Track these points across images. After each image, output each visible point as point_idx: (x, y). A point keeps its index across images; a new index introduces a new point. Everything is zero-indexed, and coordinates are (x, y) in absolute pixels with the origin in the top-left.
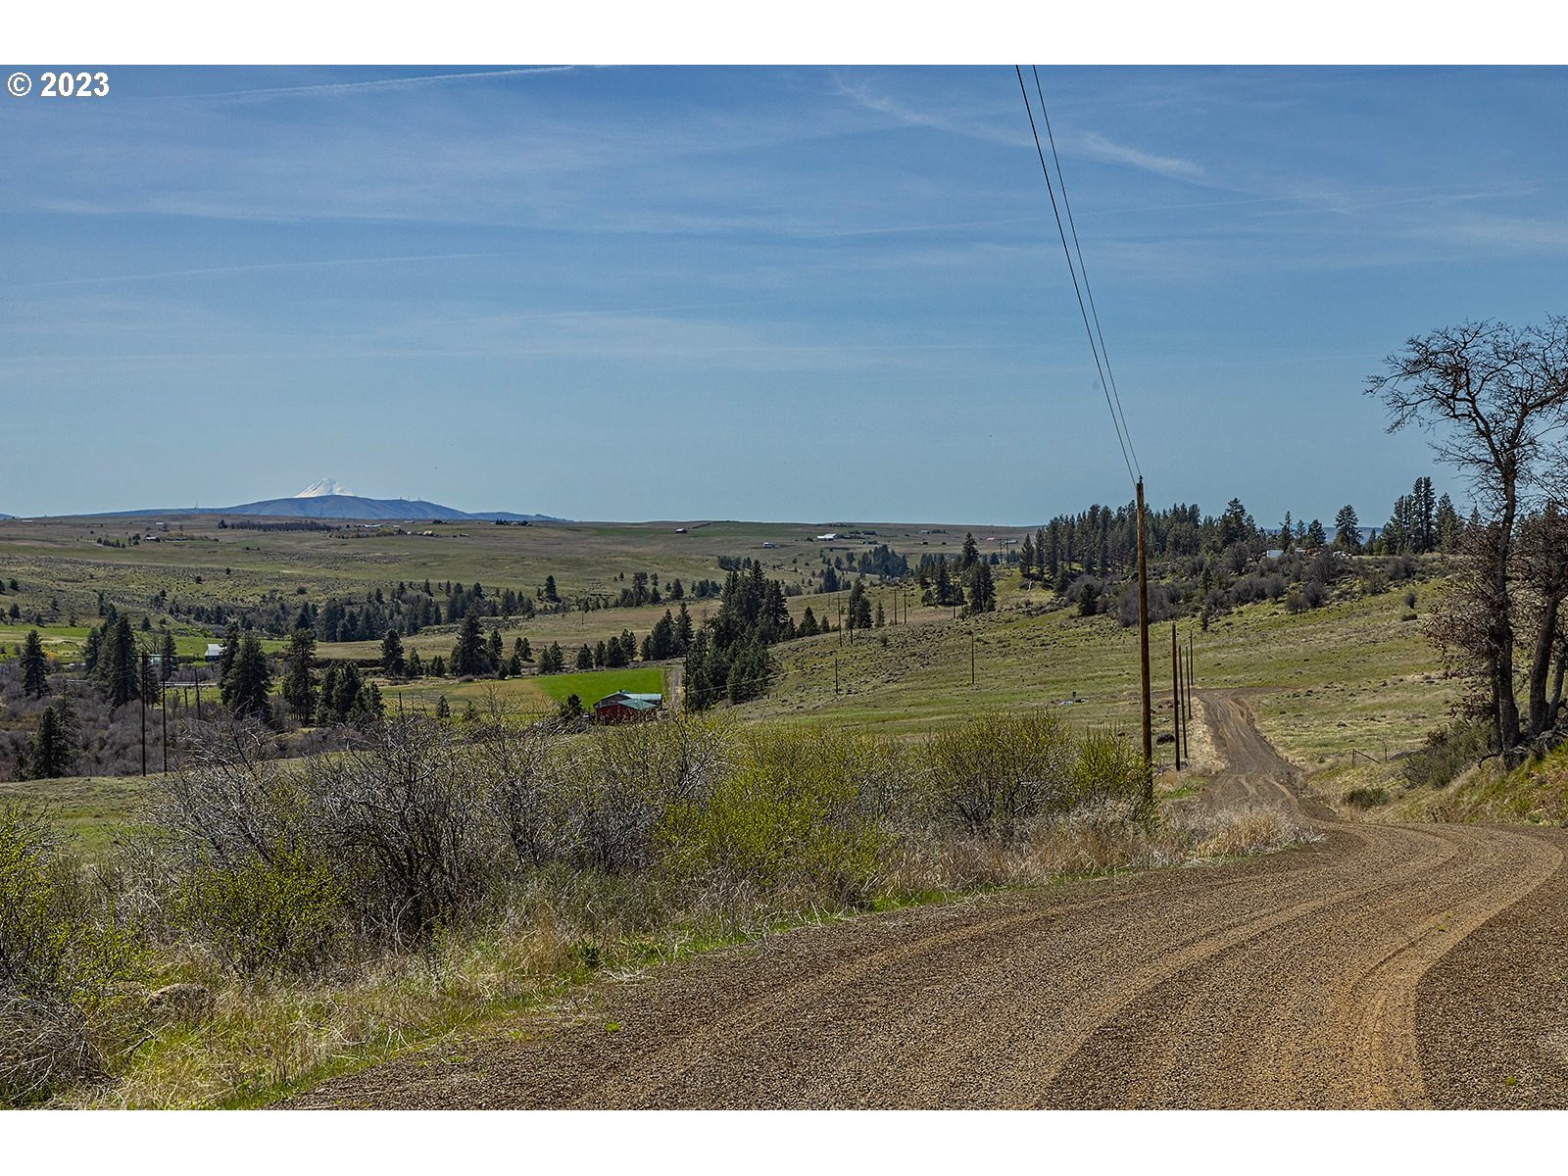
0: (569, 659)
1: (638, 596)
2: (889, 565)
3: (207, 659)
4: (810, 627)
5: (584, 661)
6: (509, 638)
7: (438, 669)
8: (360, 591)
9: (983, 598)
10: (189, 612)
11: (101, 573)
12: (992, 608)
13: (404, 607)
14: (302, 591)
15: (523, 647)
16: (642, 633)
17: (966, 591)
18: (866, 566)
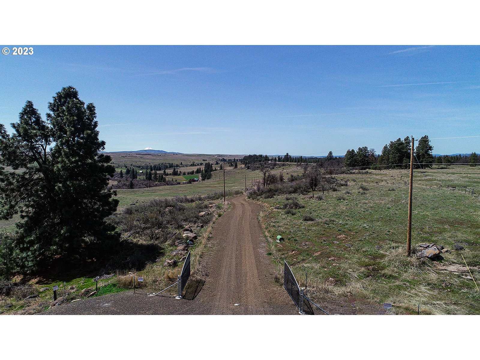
0: (186, 173)
1: (193, 165)
2: (224, 160)
3: (140, 173)
4: (216, 170)
5: (188, 174)
6: (179, 171)
7: (170, 174)
8: (157, 164)
9: (236, 166)
10: (136, 166)
11: (123, 161)
12: (237, 168)
13: (163, 166)
14: (150, 164)
15: (180, 172)
16: (195, 170)
17: (234, 165)
18: (221, 161)
